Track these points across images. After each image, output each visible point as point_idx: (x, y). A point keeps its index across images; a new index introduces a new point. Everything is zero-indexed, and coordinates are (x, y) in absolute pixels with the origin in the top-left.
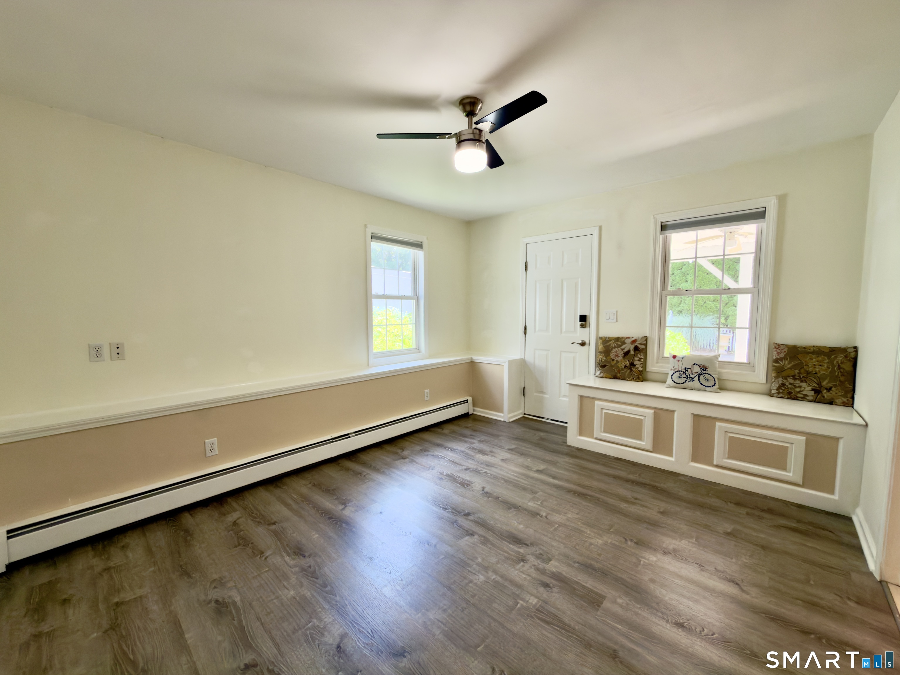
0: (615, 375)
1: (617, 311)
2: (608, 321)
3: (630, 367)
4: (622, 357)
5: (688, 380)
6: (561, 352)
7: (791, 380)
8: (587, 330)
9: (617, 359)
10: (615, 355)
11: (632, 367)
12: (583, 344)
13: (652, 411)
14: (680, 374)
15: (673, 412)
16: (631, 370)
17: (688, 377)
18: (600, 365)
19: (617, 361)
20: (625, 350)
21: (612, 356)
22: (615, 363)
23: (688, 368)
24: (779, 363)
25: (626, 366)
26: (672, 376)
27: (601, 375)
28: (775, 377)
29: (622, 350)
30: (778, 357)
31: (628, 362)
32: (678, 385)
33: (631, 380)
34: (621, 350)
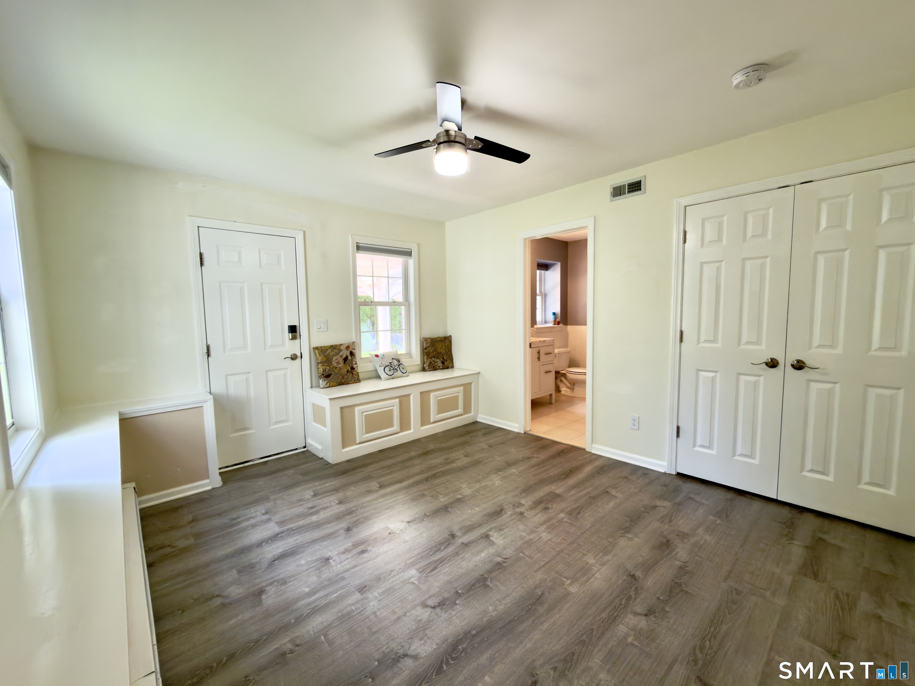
0: (341, 382)
1: (327, 320)
2: (319, 330)
3: (351, 371)
4: (343, 363)
5: (395, 372)
6: (267, 371)
7: (433, 359)
8: (298, 341)
9: (339, 366)
10: (337, 363)
11: (352, 371)
12: (294, 358)
13: (397, 400)
14: (389, 368)
15: (409, 395)
16: (353, 374)
17: (394, 369)
18: (325, 375)
19: (339, 368)
20: (344, 356)
21: (334, 364)
22: (338, 371)
23: (391, 363)
24: (427, 350)
25: (348, 371)
26: (384, 371)
27: (328, 385)
28: (426, 359)
29: (341, 356)
30: (427, 346)
31: (349, 367)
32: (391, 377)
33: (353, 383)
34: (340, 358)
